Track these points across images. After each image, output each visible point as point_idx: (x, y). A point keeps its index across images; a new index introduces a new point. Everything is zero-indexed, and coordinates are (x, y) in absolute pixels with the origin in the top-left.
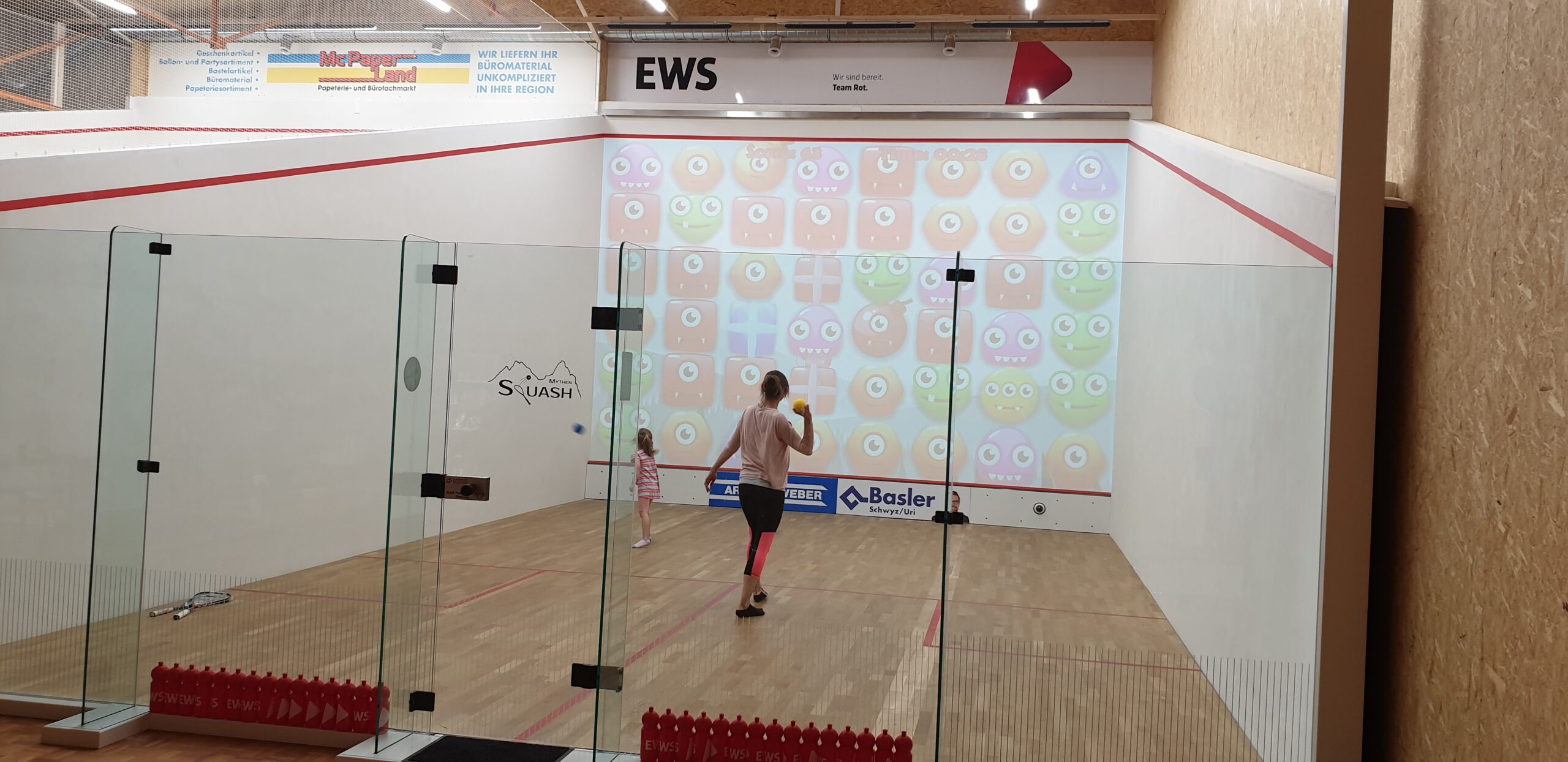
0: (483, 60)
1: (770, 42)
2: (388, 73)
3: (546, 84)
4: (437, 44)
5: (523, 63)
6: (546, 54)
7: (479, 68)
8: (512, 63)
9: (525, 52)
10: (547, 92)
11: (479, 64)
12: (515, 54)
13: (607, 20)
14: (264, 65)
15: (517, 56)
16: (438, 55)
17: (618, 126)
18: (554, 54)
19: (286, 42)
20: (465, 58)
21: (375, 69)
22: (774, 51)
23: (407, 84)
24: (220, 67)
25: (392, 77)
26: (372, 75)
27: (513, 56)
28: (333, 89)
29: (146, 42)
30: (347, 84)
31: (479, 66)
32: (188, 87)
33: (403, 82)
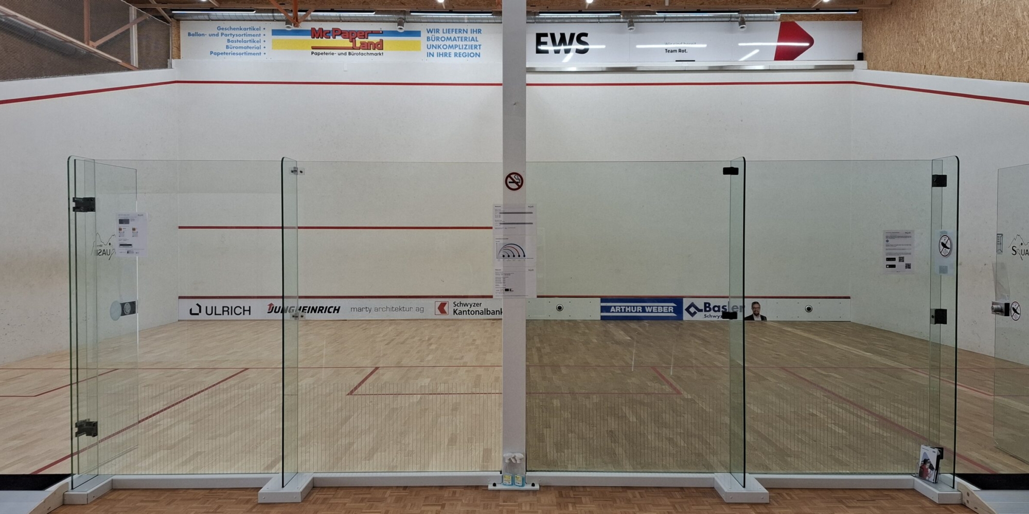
0: (430, 35)
1: (626, 22)
3: (475, 51)
4: (400, 24)
5: (458, 37)
6: (474, 31)
7: (428, 41)
8: (451, 38)
9: (459, 29)
10: (476, 56)
11: (427, 37)
14: (269, 37)
15: (454, 32)
16: (401, 31)
18: (479, 31)
20: (417, 34)
21: (353, 41)
22: (631, 28)
23: (377, 51)
24: (236, 38)
25: (366, 46)
27: (451, 32)
28: (322, 54)
29: (178, 20)
30: (332, 51)
31: (428, 39)
32: (211, 53)
33: (373, 49)
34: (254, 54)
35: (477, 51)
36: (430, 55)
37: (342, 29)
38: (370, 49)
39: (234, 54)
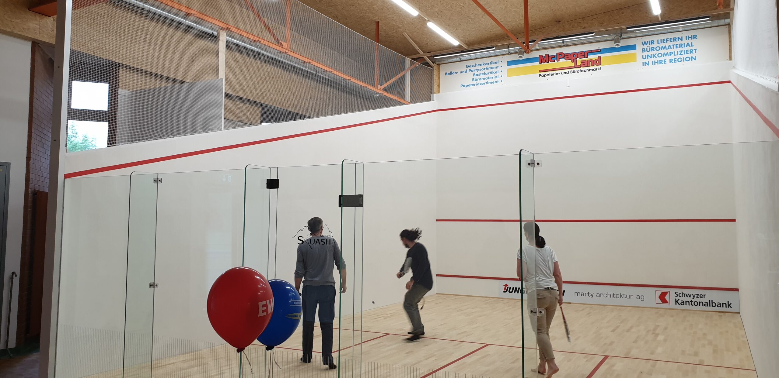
0: (645, 47)
3: (690, 55)
5: (673, 45)
6: (689, 38)
8: (665, 46)
9: (674, 38)
10: (692, 60)
11: (643, 49)
14: (505, 67)
15: (669, 41)
16: (618, 47)
18: (695, 37)
20: (633, 47)
23: (596, 67)
24: (479, 72)
27: (666, 42)
28: (548, 75)
29: (439, 65)
30: (556, 72)
31: (643, 51)
32: (461, 86)
33: (592, 66)
34: (493, 82)
35: (693, 55)
36: (645, 64)
37: (564, 53)
38: (590, 66)
39: (478, 84)
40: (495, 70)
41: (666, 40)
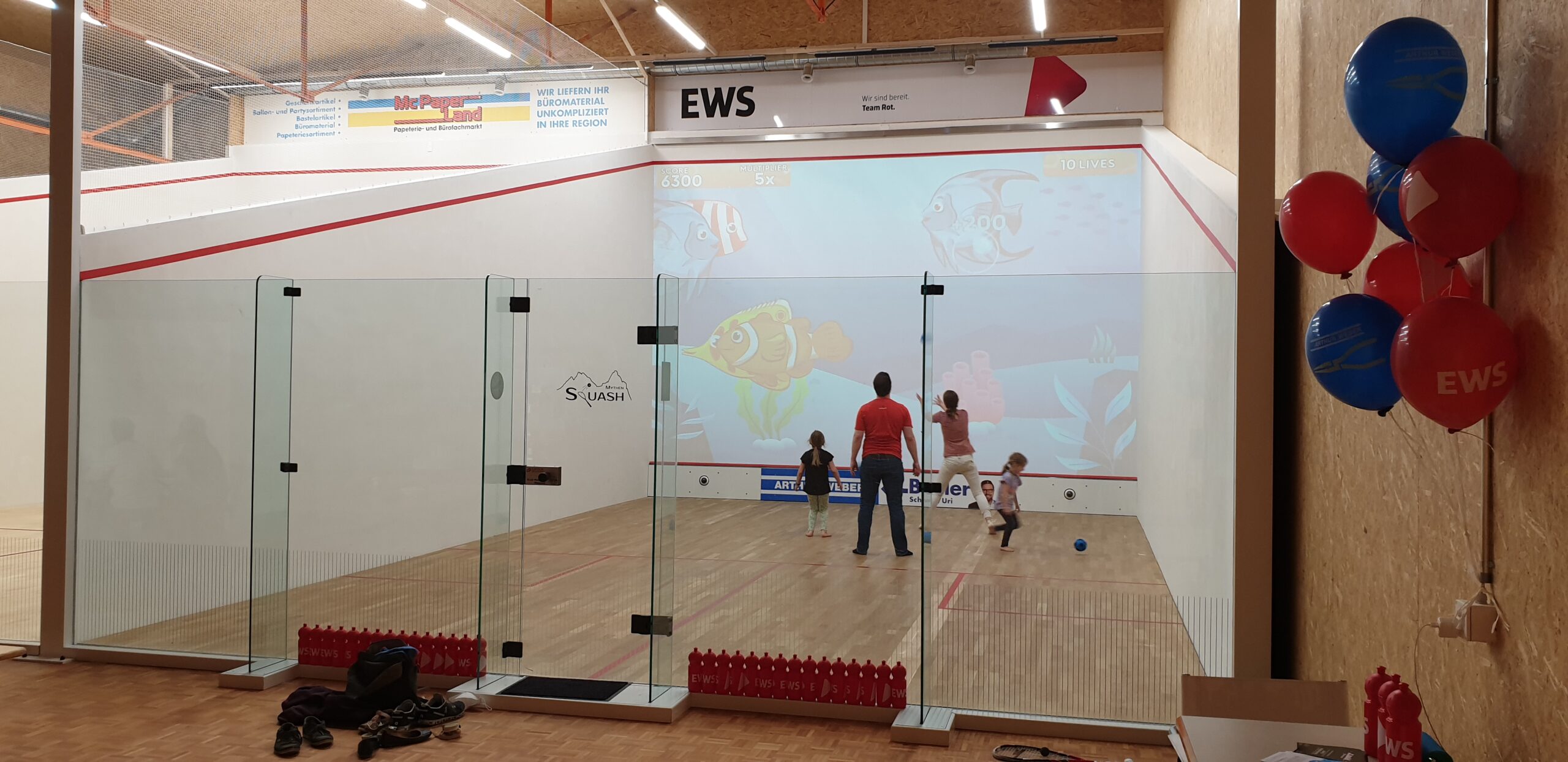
0: (541, 98)
1: (803, 69)
2: (455, 113)
3: (599, 117)
4: (500, 85)
5: (578, 100)
6: (598, 90)
7: (538, 106)
8: (568, 100)
9: (580, 88)
10: (601, 125)
11: (538, 101)
12: (570, 91)
13: (653, 58)
14: (346, 111)
15: (572, 93)
16: (501, 95)
17: (667, 154)
18: (606, 90)
19: (364, 90)
20: (526, 97)
21: (445, 110)
22: (806, 77)
23: (474, 123)
24: (306, 115)
25: (461, 117)
26: (442, 116)
27: (568, 93)
28: (407, 130)
29: (243, 97)
30: (420, 125)
31: (538, 103)
32: (278, 135)
33: (470, 121)
34: (326, 134)
35: (603, 118)
36: (541, 124)
37: (430, 96)
38: (466, 121)
39: (303, 135)
40: (330, 114)
41: (568, 90)
